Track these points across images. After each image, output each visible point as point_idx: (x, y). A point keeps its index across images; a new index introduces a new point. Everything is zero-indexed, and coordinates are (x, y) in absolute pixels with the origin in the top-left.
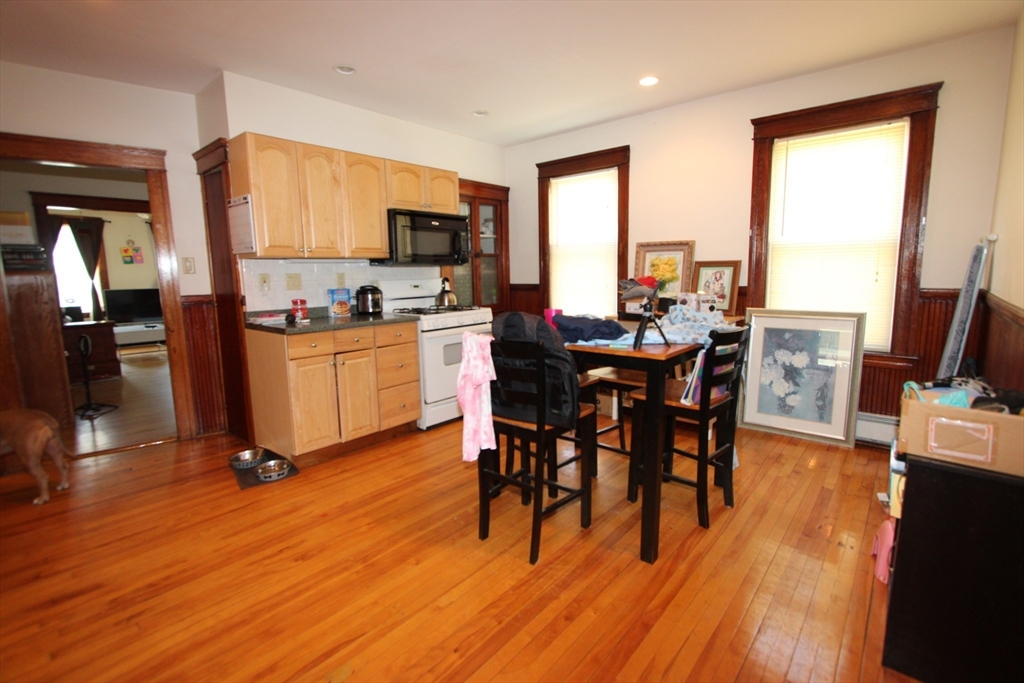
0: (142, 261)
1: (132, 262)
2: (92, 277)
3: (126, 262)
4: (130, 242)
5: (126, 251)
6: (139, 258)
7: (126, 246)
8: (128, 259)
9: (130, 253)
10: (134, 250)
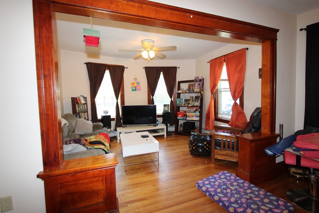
0: (140, 89)
1: (135, 90)
2: (117, 99)
3: (133, 90)
4: (135, 79)
5: (133, 84)
6: (139, 88)
7: (133, 81)
8: (134, 89)
9: (135, 85)
10: (137, 83)
